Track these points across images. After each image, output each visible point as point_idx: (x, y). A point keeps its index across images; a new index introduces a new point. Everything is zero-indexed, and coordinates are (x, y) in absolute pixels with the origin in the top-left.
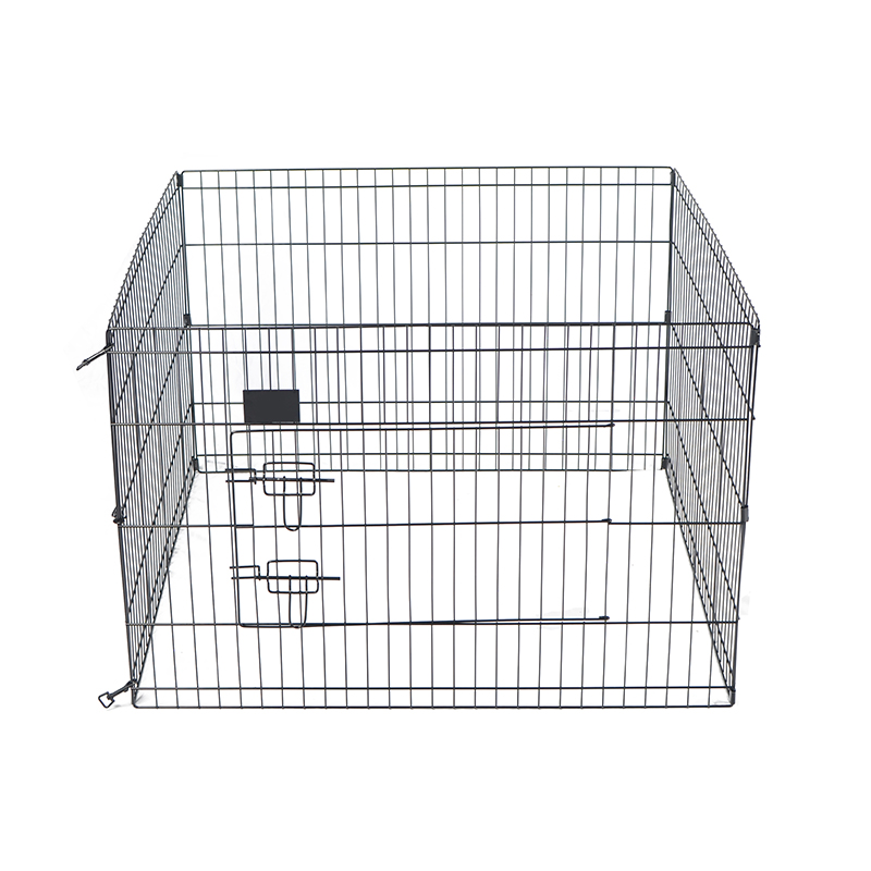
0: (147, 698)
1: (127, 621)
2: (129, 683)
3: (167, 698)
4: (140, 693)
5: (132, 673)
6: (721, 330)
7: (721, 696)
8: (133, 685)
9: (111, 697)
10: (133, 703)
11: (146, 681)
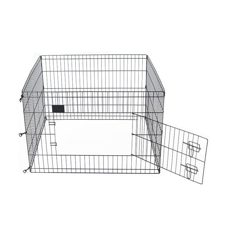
0: (33, 170)
1: (28, 154)
2: (29, 167)
3: (37, 170)
4: (32, 169)
5: (30, 165)
6: (157, 93)
7: (157, 171)
8: (30, 168)
9: (26, 171)
10: (30, 171)
11: (33, 167)
